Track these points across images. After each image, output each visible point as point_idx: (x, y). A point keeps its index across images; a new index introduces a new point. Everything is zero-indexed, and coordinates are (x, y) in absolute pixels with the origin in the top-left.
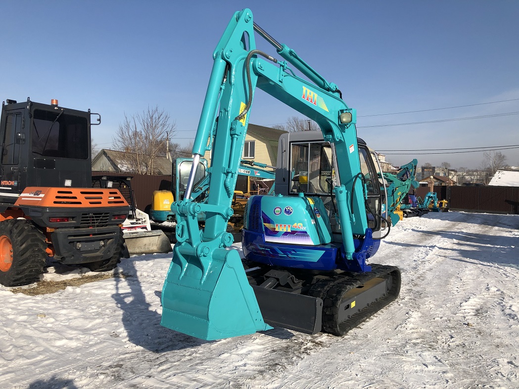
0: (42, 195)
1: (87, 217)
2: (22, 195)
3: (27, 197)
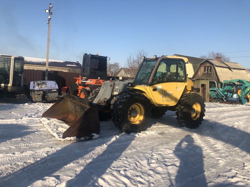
0: (92, 81)
2: (87, 81)
3: (89, 82)
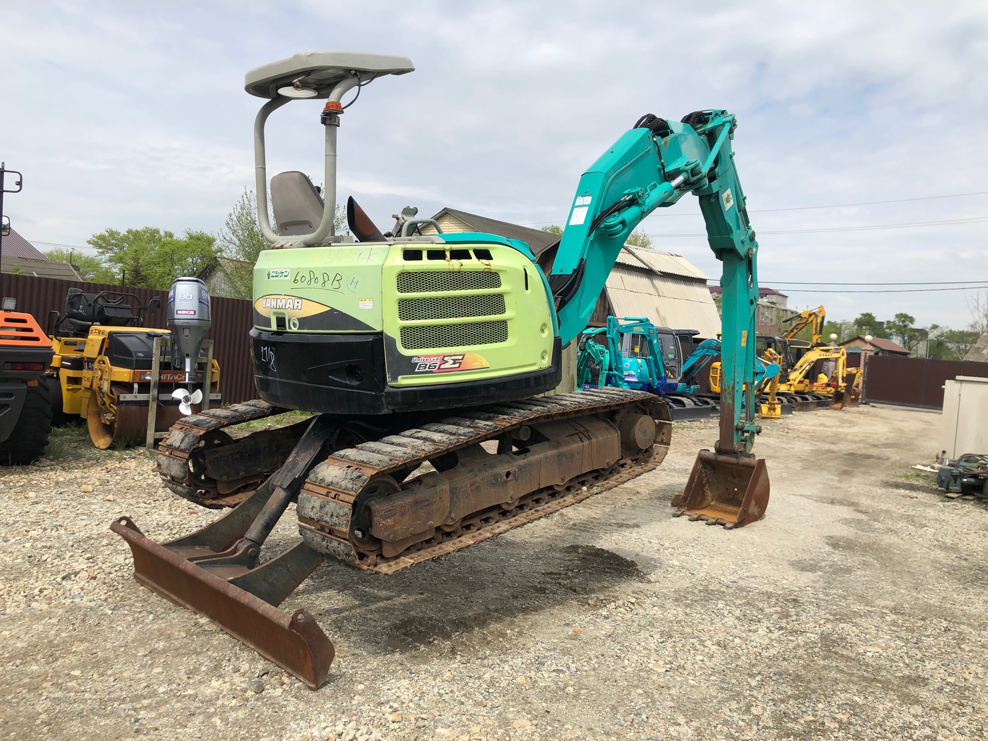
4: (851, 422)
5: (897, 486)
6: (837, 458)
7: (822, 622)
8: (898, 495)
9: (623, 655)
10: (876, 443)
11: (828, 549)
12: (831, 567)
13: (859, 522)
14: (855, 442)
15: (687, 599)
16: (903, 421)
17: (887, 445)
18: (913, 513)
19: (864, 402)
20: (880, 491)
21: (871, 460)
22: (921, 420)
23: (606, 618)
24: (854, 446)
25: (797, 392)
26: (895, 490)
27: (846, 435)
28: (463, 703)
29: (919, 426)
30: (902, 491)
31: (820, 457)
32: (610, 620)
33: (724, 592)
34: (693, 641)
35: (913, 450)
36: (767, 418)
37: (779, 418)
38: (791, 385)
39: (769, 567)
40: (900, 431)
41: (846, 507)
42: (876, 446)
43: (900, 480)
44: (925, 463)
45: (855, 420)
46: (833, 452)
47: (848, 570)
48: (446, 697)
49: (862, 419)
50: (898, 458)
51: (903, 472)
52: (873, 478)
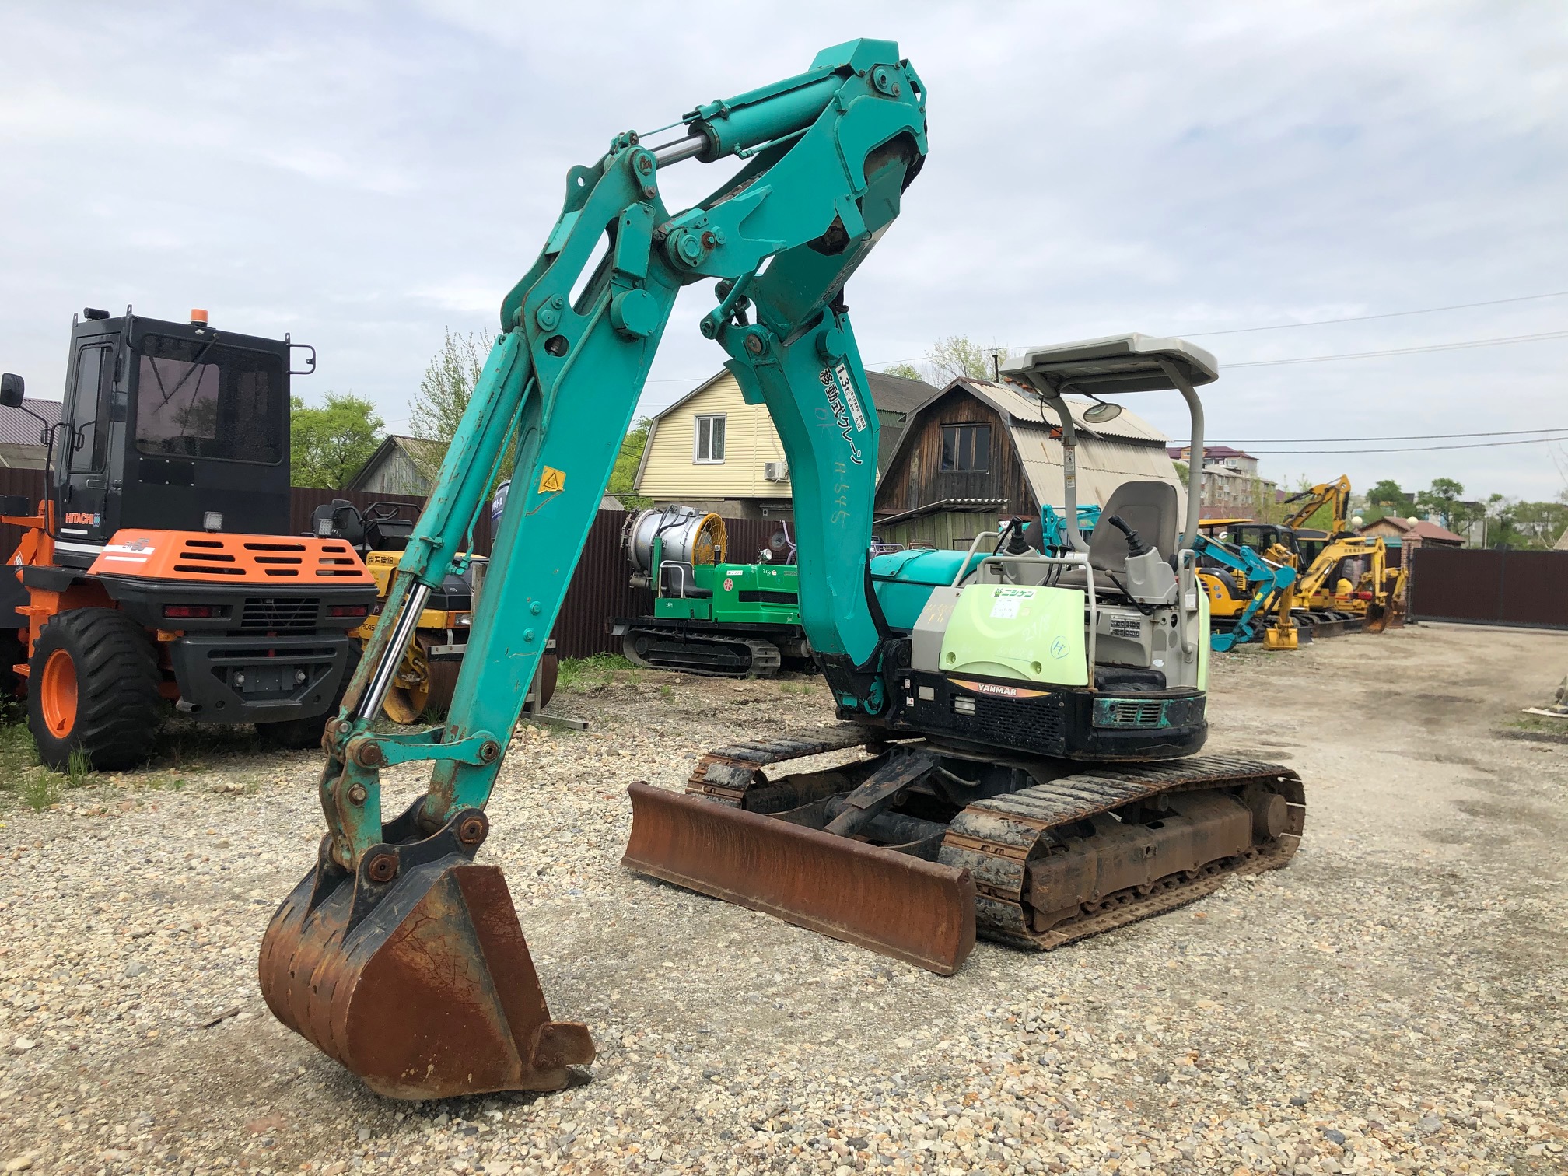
0: (149, 551)
1: (260, 609)
2: (108, 548)
3: (120, 554)
4: (1405, 651)
5: (1516, 736)
6: (1408, 702)
7: (1501, 898)
8: (1523, 748)
9: (1274, 938)
10: (1453, 678)
11: (1464, 816)
12: (1479, 836)
13: (1489, 783)
14: (1423, 679)
15: (1312, 878)
16: (1480, 646)
17: (1471, 682)
18: (1556, 770)
19: (1409, 620)
20: (1497, 743)
21: (1458, 704)
22: (1508, 644)
23: (1226, 900)
24: (1423, 685)
25: (1312, 609)
26: (1515, 742)
27: (1405, 668)
28: (1122, 988)
29: (1508, 653)
30: (1527, 743)
31: (1382, 702)
32: (1231, 903)
33: (1354, 870)
34: (1349, 921)
35: (1512, 688)
36: (1278, 649)
37: (1295, 649)
38: (1303, 598)
39: (1396, 840)
40: (1483, 661)
41: (1460, 765)
42: (1455, 683)
43: (1517, 729)
44: (1538, 705)
45: (1410, 647)
46: (1397, 694)
47: (1504, 841)
48: (1097, 982)
49: (1418, 646)
50: (1496, 699)
51: (1512, 718)
52: (1474, 727)
